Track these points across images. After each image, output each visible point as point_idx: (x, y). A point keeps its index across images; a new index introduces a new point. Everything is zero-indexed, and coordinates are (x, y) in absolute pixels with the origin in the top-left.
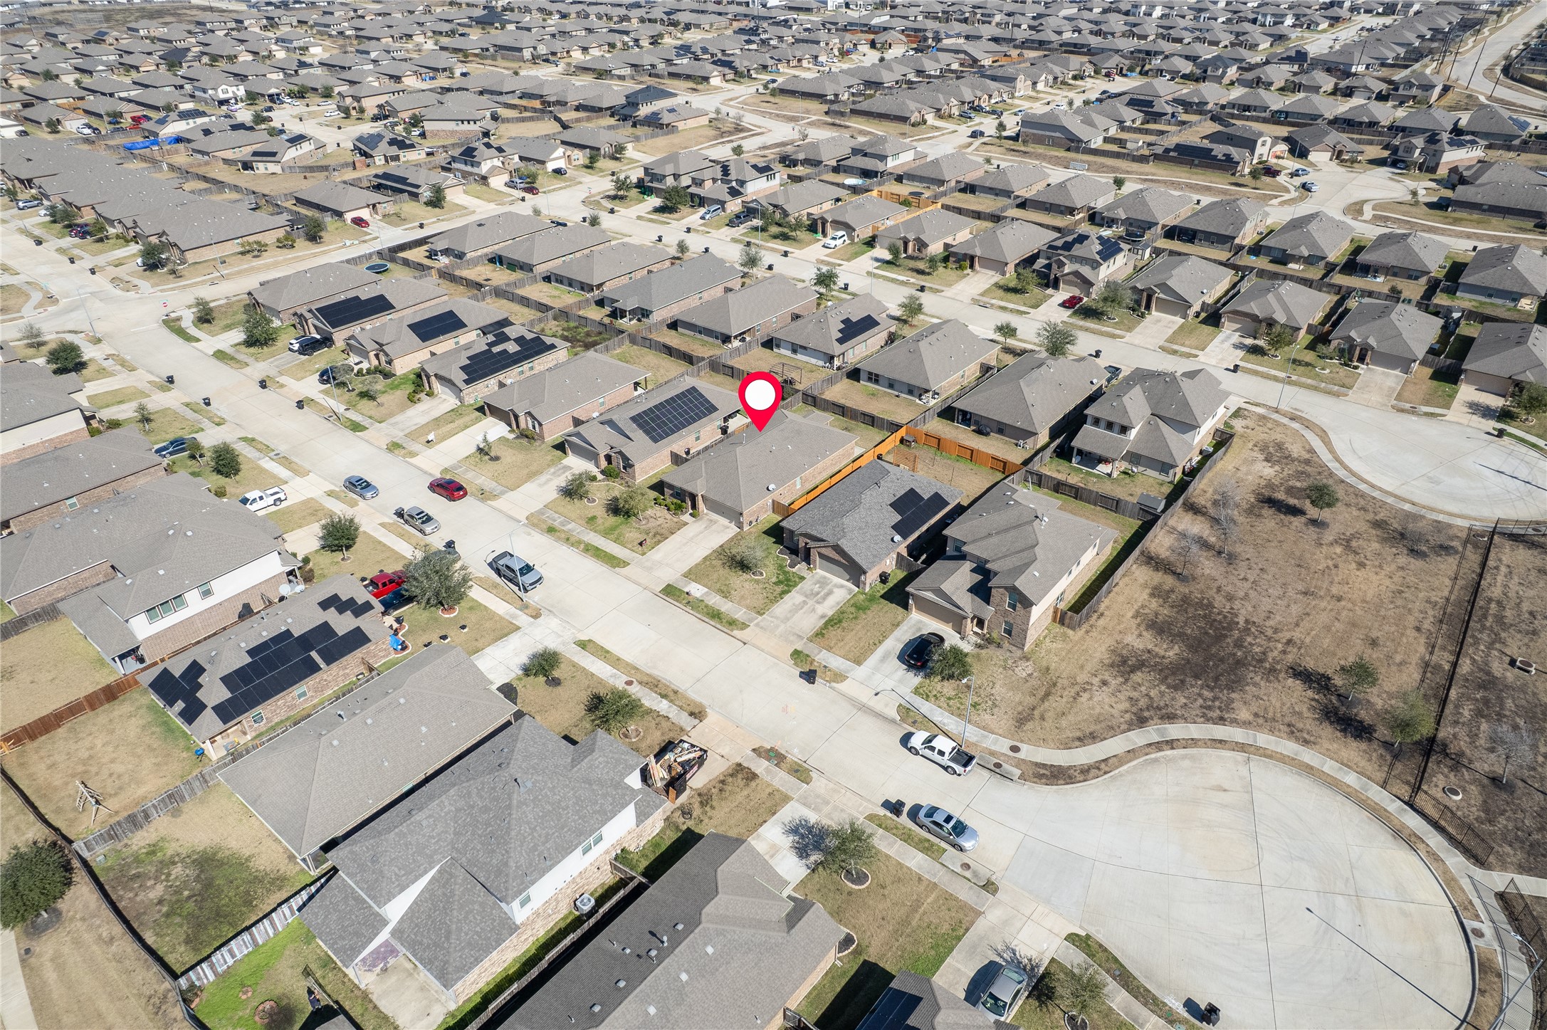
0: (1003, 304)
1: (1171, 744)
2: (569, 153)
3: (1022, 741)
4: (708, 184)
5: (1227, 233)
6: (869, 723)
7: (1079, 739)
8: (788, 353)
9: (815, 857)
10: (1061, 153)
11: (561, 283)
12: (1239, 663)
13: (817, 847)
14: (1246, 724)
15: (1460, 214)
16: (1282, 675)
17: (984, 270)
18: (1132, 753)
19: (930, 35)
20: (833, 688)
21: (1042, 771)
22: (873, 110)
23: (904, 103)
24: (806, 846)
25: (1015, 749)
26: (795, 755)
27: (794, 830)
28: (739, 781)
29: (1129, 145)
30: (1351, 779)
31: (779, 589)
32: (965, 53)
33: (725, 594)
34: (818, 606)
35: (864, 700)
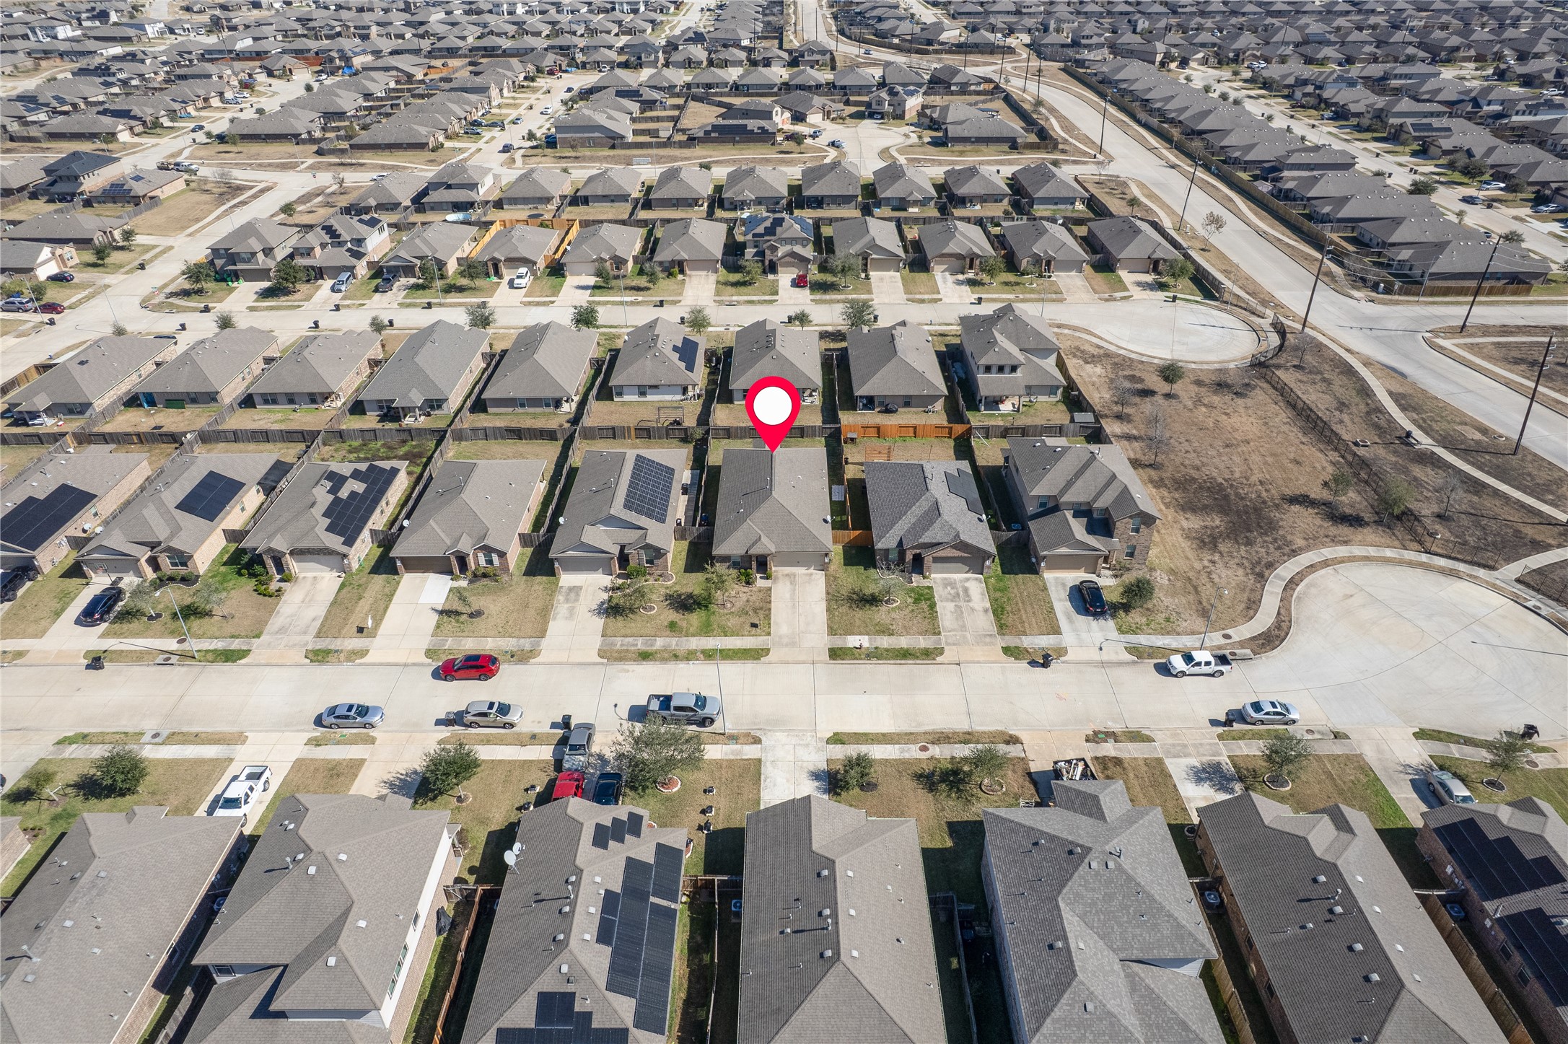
0: (746, 298)
1: (1293, 582)
2: (58, 252)
3: (1224, 629)
4: (318, 250)
5: (850, 193)
6: (1125, 674)
8: (635, 398)
9: (1237, 786)
10: (607, 152)
11: (275, 402)
12: (1256, 510)
13: (1229, 779)
14: (1308, 548)
15: (959, 147)
16: (1284, 507)
17: (694, 273)
18: (1284, 601)
19: (334, 54)
20: (1065, 661)
21: (1259, 642)
22: (380, 141)
23: (411, 129)
24: (1221, 784)
25: (1227, 637)
26: (1115, 727)
27: (1200, 780)
28: (1114, 770)
29: (661, 134)
30: (1389, 553)
31: (924, 605)
32: (397, 69)
33: (886, 631)
34: (971, 604)
35: (1098, 658)
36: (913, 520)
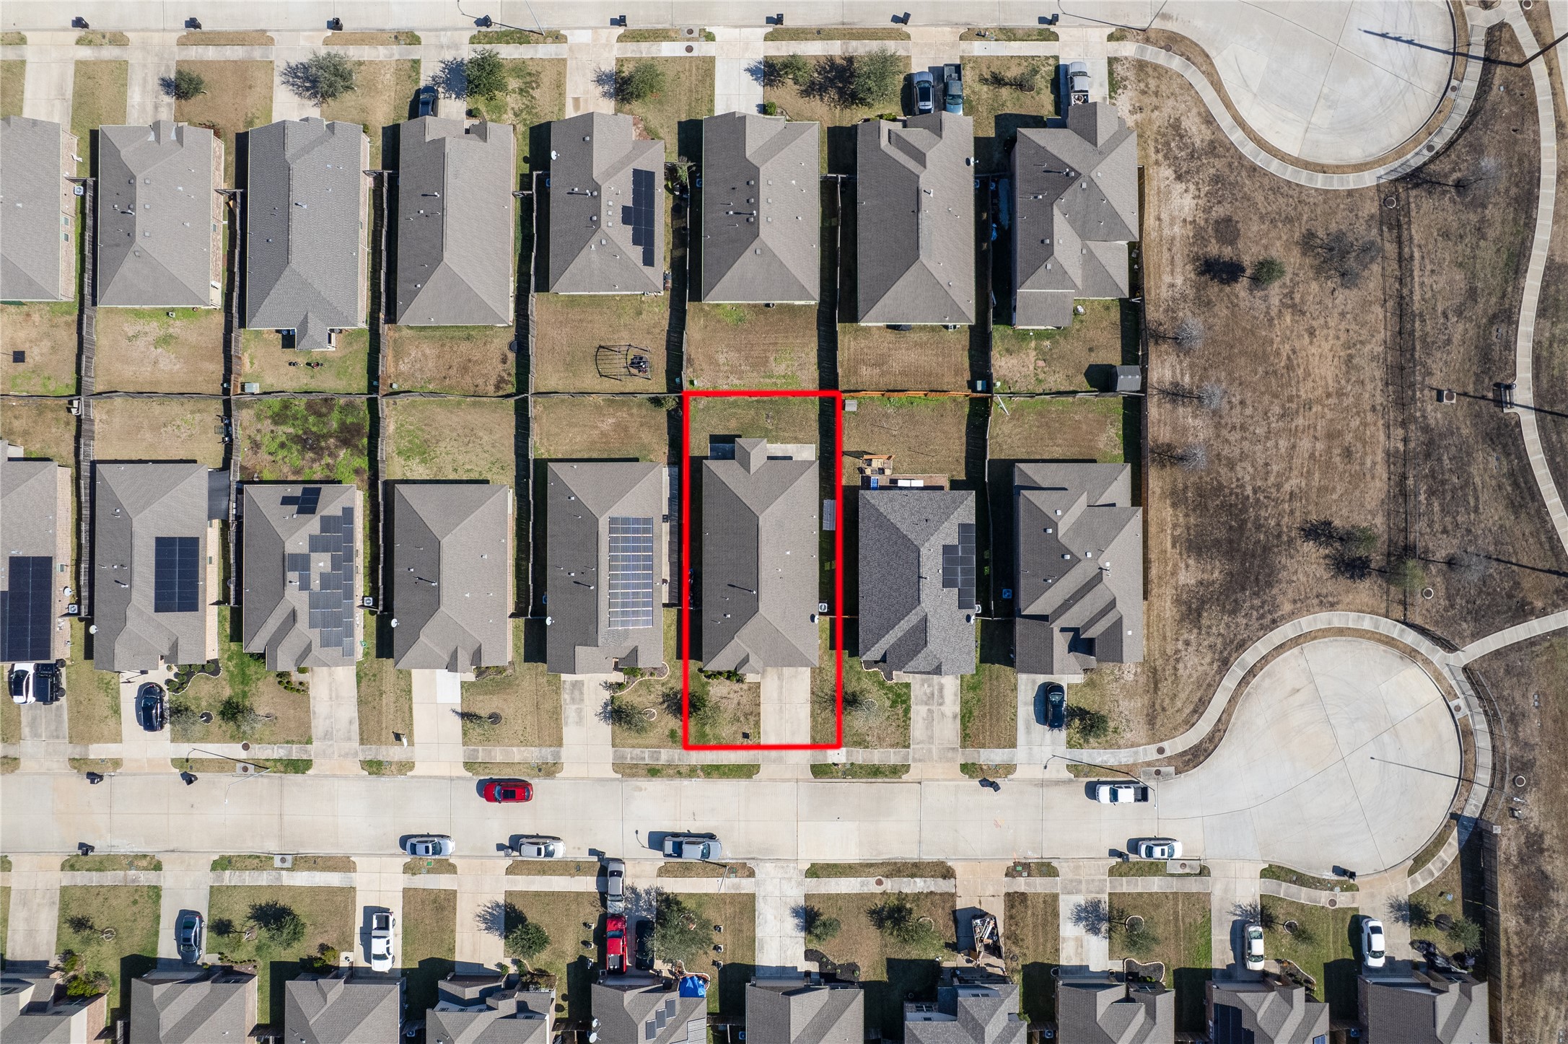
1: (1252, 672)
3: (1162, 740)
6: (1056, 794)
7: (1195, 711)
9: (1104, 927)
12: (1266, 549)
13: (1100, 919)
14: (1291, 615)
16: (1299, 542)
18: (1233, 701)
20: (1012, 780)
21: (1186, 758)
24: (1093, 924)
25: (1161, 751)
26: (1032, 856)
27: (1078, 919)
28: (1019, 907)
30: (1367, 623)
31: (900, 709)
33: (862, 742)
34: (942, 708)
35: (1040, 776)
36: (900, 635)
